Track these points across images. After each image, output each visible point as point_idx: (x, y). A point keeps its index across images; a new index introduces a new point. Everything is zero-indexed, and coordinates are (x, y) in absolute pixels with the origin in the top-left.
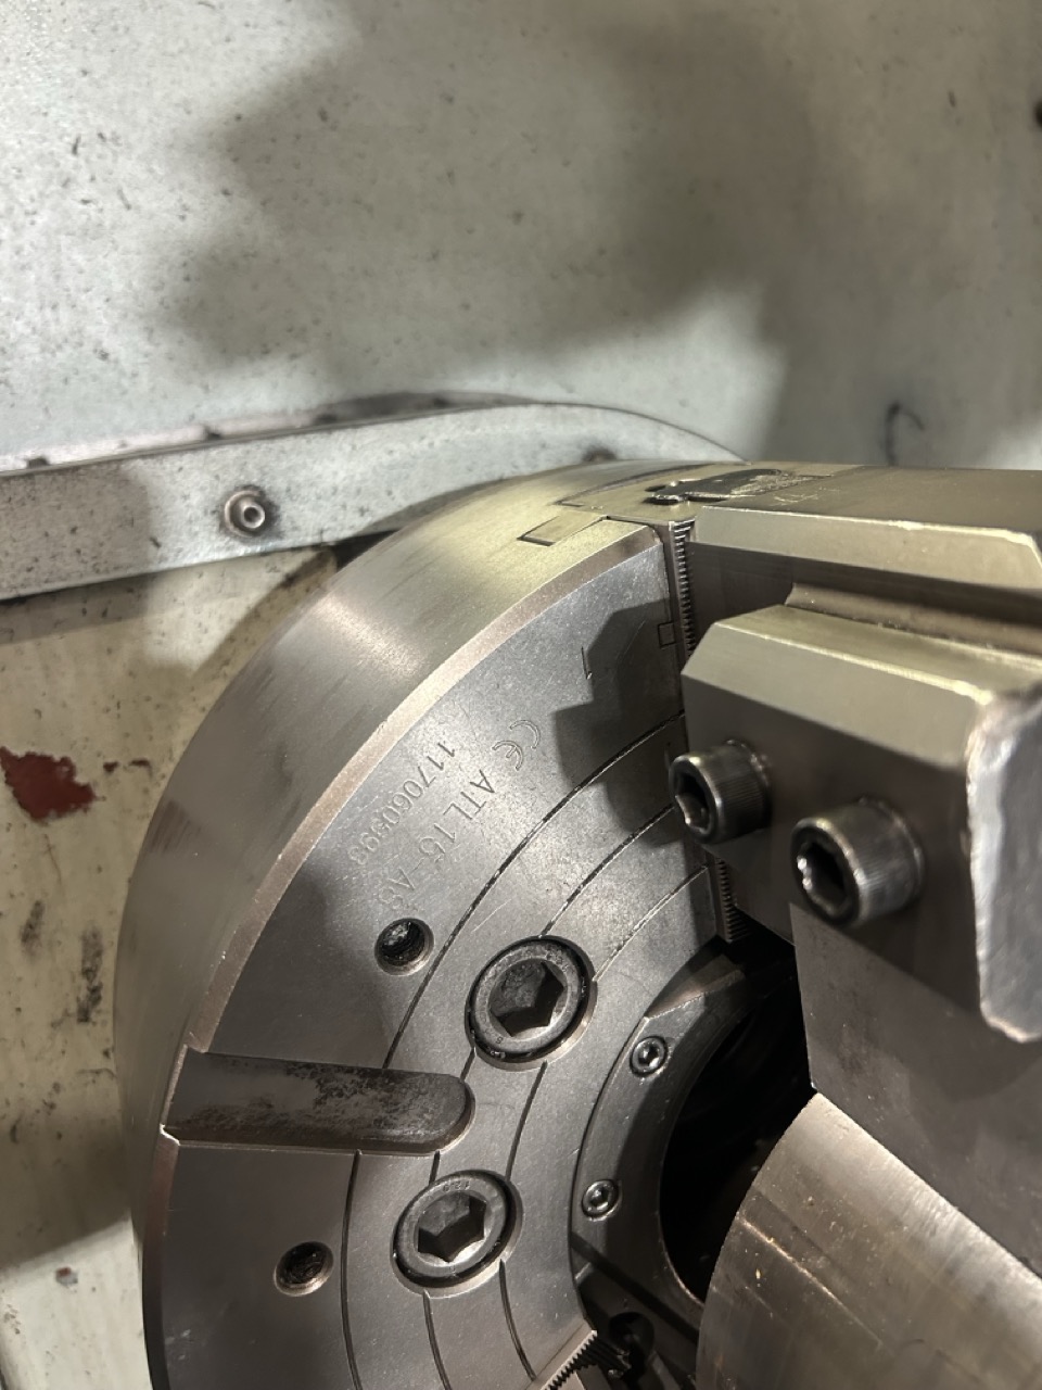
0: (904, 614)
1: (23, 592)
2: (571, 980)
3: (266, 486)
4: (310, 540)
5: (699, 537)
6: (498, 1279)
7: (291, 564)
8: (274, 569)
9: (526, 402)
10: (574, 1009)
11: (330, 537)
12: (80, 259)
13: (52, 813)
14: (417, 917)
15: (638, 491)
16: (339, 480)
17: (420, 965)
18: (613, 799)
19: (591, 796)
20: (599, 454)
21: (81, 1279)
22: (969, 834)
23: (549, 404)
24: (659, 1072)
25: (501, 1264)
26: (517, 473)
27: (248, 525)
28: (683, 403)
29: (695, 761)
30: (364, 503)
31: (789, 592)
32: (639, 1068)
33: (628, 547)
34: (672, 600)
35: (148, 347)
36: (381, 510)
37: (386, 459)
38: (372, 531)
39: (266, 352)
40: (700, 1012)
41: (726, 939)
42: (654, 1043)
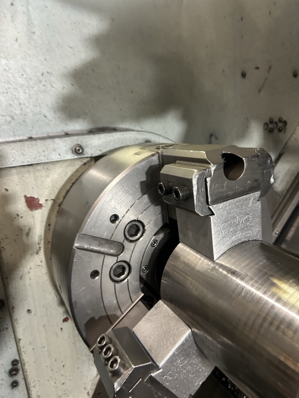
0: (190, 163)
1: (33, 163)
2: (141, 228)
3: (82, 144)
4: (90, 156)
5: (164, 154)
6: (127, 282)
7: (85, 161)
8: (82, 162)
9: (133, 130)
10: (142, 234)
11: (94, 155)
12: (42, 97)
13: (34, 209)
14: (116, 214)
15: (155, 147)
16: (96, 144)
17: (117, 222)
18: (149, 197)
19: (146, 196)
20: (148, 141)
21: (32, 312)
22: (193, 187)
23: (138, 131)
24: (156, 246)
25: (128, 280)
26: (131, 144)
27: (78, 152)
28: (166, 132)
29: (161, 183)
30: (101, 149)
31: (176, 161)
32: (153, 245)
33: (153, 155)
34: (160, 164)
35: (54, 115)
36: (104, 150)
37: (105, 140)
38: (102, 155)
39: (79, 117)
40: (163, 236)
41: (168, 223)
42: (155, 241)
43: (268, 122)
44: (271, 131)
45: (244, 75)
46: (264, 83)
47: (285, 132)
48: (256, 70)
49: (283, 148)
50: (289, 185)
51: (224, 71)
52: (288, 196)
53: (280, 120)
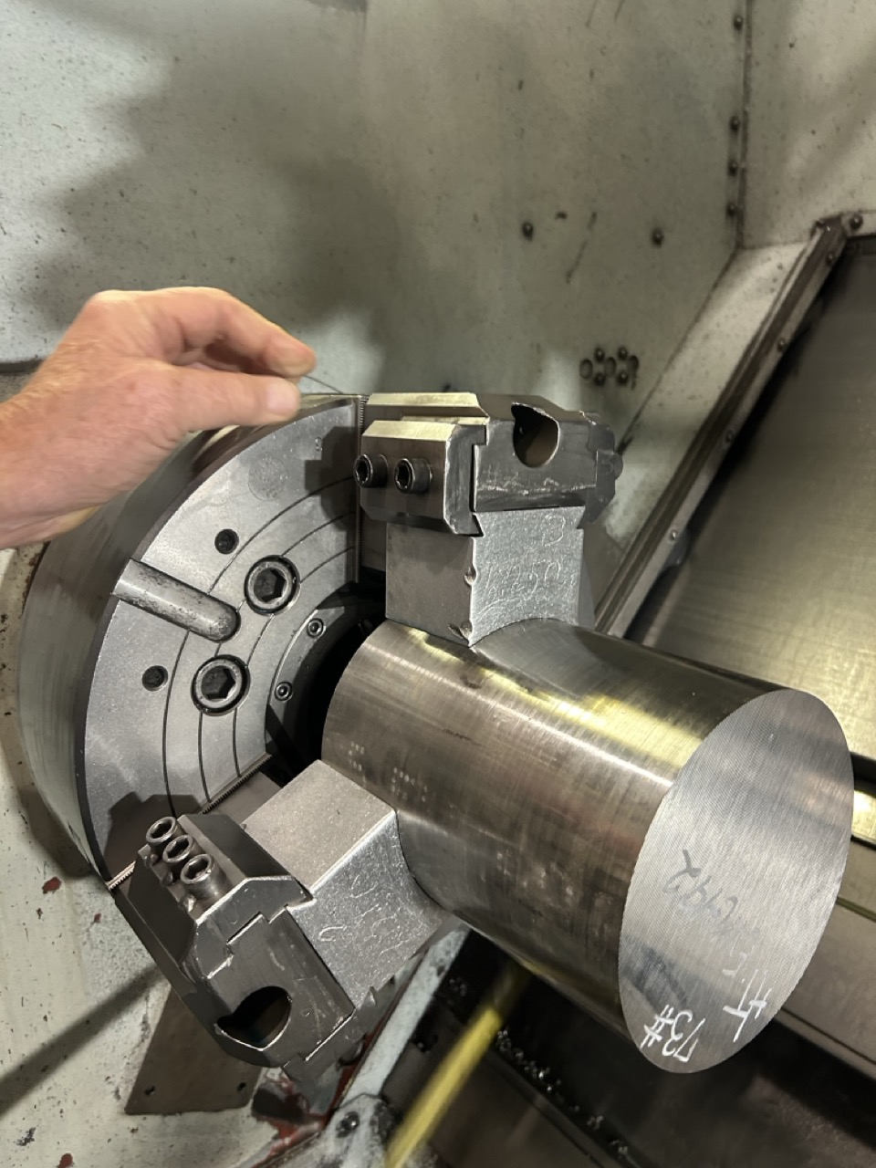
24: (319, 637)
32: (311, 633)
41: (357, 581)
42: (317, 623)
43: (592, 358)
44: (599, 381)
45: (528, 232)
46: (580, 256)
47: (634, 385)
48: (560, 221)
49: (630, 429)
50: (644, 522)
51: (476, 218)
52: (641, 547)
53: (622, 355)
